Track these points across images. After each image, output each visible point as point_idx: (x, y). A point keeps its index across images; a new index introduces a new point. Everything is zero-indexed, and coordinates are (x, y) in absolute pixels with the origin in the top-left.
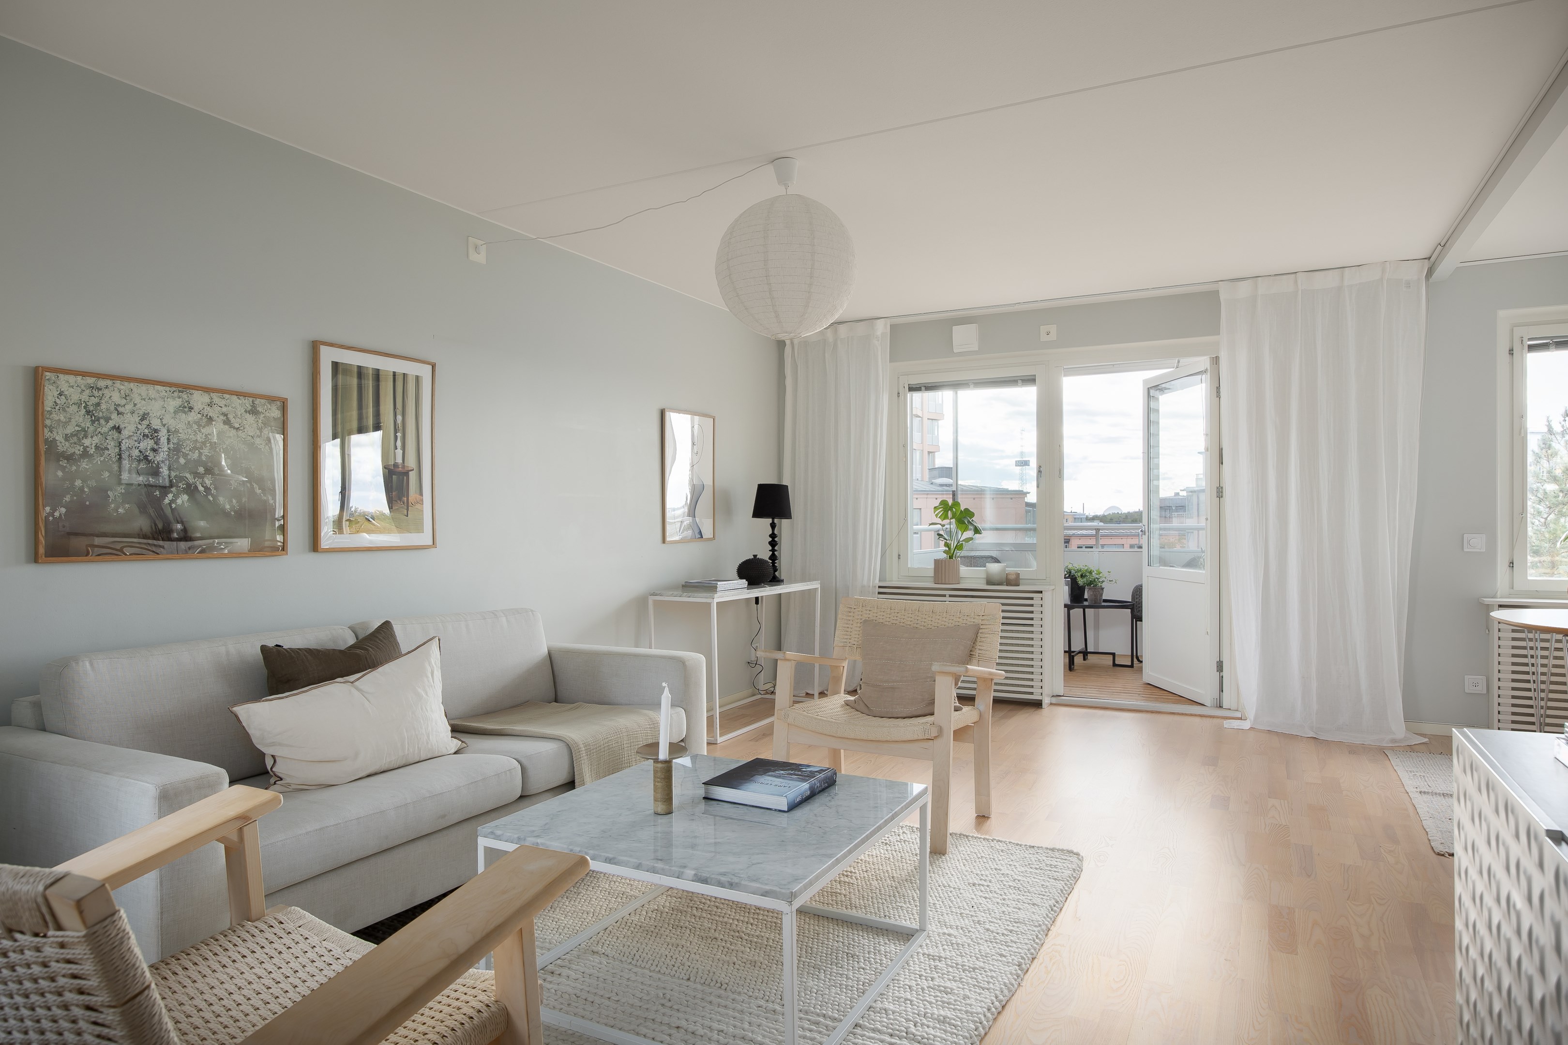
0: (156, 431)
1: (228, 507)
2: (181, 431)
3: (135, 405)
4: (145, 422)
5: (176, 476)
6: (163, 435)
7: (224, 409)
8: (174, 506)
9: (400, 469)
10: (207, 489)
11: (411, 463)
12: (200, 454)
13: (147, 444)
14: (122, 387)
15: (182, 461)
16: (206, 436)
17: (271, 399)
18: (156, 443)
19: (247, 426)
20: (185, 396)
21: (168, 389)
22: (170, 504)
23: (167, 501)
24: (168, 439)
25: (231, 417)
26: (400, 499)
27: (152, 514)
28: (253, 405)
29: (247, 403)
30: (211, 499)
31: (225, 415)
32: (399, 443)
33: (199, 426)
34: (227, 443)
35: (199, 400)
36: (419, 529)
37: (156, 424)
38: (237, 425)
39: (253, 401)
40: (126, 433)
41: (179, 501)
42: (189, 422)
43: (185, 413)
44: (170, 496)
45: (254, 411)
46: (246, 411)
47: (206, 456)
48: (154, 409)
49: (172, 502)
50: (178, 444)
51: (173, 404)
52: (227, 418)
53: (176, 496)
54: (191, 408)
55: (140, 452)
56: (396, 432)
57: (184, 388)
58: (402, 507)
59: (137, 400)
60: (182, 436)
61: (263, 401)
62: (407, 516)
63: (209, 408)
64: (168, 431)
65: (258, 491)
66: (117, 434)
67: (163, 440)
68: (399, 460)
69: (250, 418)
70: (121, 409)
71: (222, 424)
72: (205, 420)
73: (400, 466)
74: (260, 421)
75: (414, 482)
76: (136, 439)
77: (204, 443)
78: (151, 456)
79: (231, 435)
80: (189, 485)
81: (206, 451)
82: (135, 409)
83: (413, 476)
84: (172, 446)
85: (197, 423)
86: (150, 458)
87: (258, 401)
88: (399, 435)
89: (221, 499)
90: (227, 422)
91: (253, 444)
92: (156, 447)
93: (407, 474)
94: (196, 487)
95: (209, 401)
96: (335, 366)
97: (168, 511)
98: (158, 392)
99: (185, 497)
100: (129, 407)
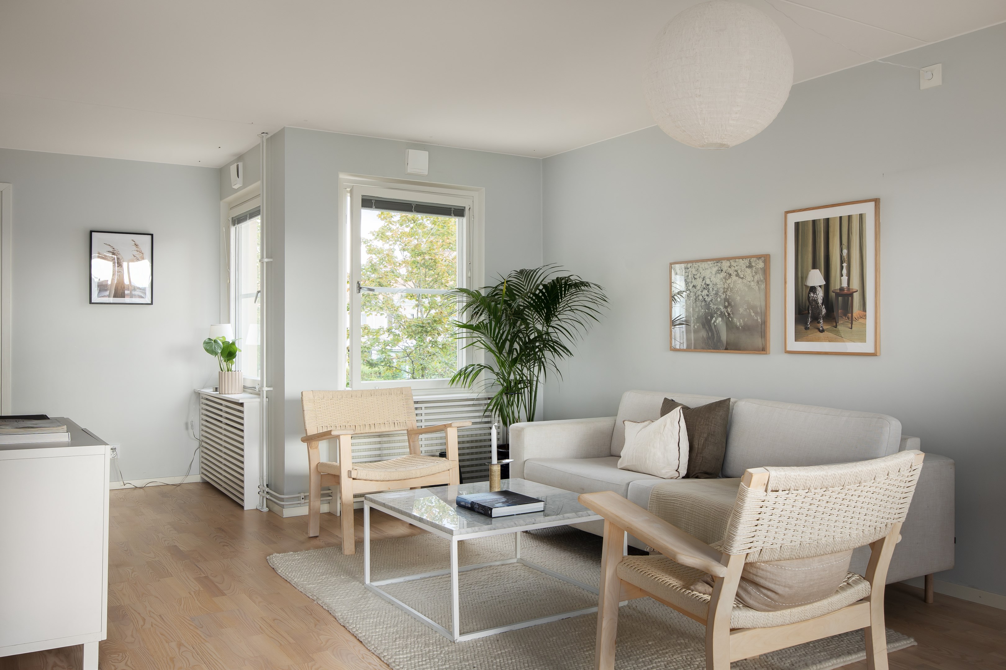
0: (708, 285)
1: (738, 324)
2: (718, 284)
3: (701, 273)
4: (704, 282)
5: (716, 308)
6: (711, 287)
7: (736, 268)
8: (715, 324)
9: (846, 292)
10: (729, 314)
11: (855, 285)
12: (726, 295)
13: (705, 292)
14: (696, 266)
15: (719, 299)
16: (728, 284)
17: (759, 257)
18: (708, 292)
19: (747, 276)
20: (719, 264)
21: (712, 262)
22: (714, 323)
23: (713, 322)
24: (713, 289)
25: (739, 271)
26: (845, 315)
27: (707, 328)
28: (750, 263)
29: (746, 262)
30: (731, 320)
31: (736, 271)
32: (845, 271)
33: (726, 279)
34: (737, 287)
35: (725, 264)
36: (862, 339)
37: (708, 282)
38: (742, 276)
39: (750, 260)
40: (698, 288)
41: (717, 321)
42: (721, 278)
43: (719, 273)
44: (714, 319)
45: (750, 266)
46: (746, 267)
47: (729, 296)
48: (707, 274)
49: (715, 322)
50: (717, 291)
51: (715, 269)
52: (738, 273)
53: (716, 319)
54: (722, 270)
55: (702, 297)
56: (842, 262)
57: (718, 260)
58: (847, 322)
59: (701, 270)
60: (719, 286)
61: (755, 259)
62: (851, 328)
63: (729, 269)
64: (713, 285)
65: (753, 314)
66: (695, 289)
67: (711, 289)
68: (845, 285)
69: (749, 271)
70: (695, 277)
71: (735, 277)
72: (728, 276)
73: (846, 290)
74: (753, 271)
75: (858, 302)
76: (701, 290)
77: (727, 289)
78: (706, 297)
79: (740, 282)
80: (721, 312)
81: (728, 293)
82: (700, 275)
83: (856, 297)
84: (714, 292)
85: (725, 278)
86: (706, 300)
87: (752, 260)
88: (845, 265)
89: (735, 319)
90: (737, 275)
91: (750, 286)
92: (708, 294)
93: (851, 295)
94: (724, 313)
95: (729, 265)
96: (797, 224)
97: (713, 327)
98: (709, 265)
99: (720, 319)
100: (698, 275)
